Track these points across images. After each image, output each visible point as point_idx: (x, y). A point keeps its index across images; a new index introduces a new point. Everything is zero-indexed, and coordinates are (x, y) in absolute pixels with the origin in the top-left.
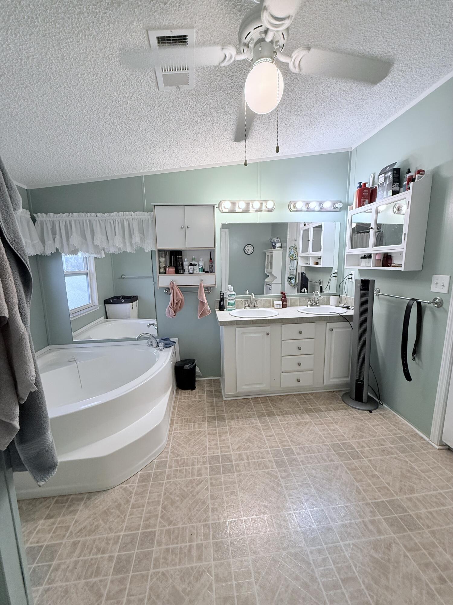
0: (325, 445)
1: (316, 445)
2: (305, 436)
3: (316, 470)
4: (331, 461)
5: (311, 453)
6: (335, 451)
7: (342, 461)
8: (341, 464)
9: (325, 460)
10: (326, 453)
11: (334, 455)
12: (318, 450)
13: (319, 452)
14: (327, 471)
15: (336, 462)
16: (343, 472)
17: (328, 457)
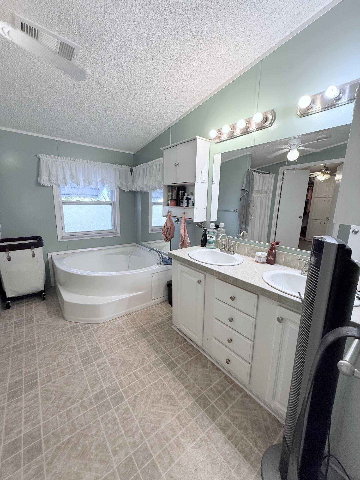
0: (142, 437)
1: (137, 426)
2: (150, 409)
3: (96, 434)
4: (115, 452)
5: (121, 423)
6: (134, 454)
7: (117, 468)
8: (112, 467)
9: (114, 443)
10: (128, 441)
11: (127, 453)
12: (131, 430)
13: (126, 432)
14: (96, 449)
15: (113, 458)
16: (97, 472)
17: (120, 446)
